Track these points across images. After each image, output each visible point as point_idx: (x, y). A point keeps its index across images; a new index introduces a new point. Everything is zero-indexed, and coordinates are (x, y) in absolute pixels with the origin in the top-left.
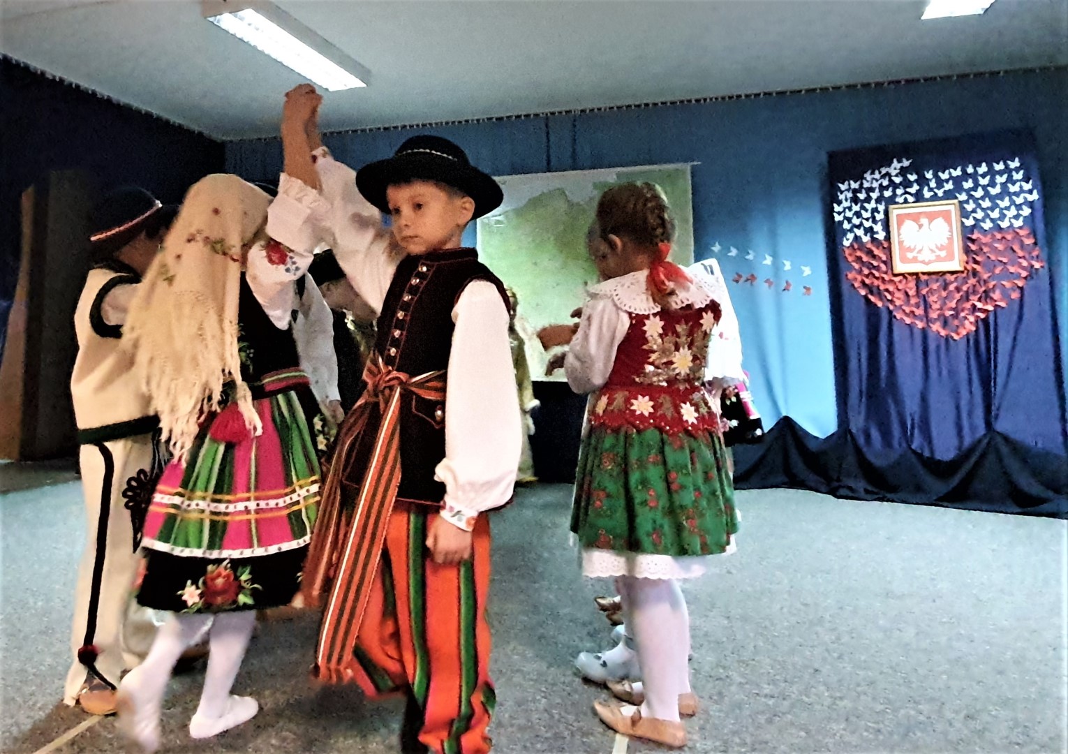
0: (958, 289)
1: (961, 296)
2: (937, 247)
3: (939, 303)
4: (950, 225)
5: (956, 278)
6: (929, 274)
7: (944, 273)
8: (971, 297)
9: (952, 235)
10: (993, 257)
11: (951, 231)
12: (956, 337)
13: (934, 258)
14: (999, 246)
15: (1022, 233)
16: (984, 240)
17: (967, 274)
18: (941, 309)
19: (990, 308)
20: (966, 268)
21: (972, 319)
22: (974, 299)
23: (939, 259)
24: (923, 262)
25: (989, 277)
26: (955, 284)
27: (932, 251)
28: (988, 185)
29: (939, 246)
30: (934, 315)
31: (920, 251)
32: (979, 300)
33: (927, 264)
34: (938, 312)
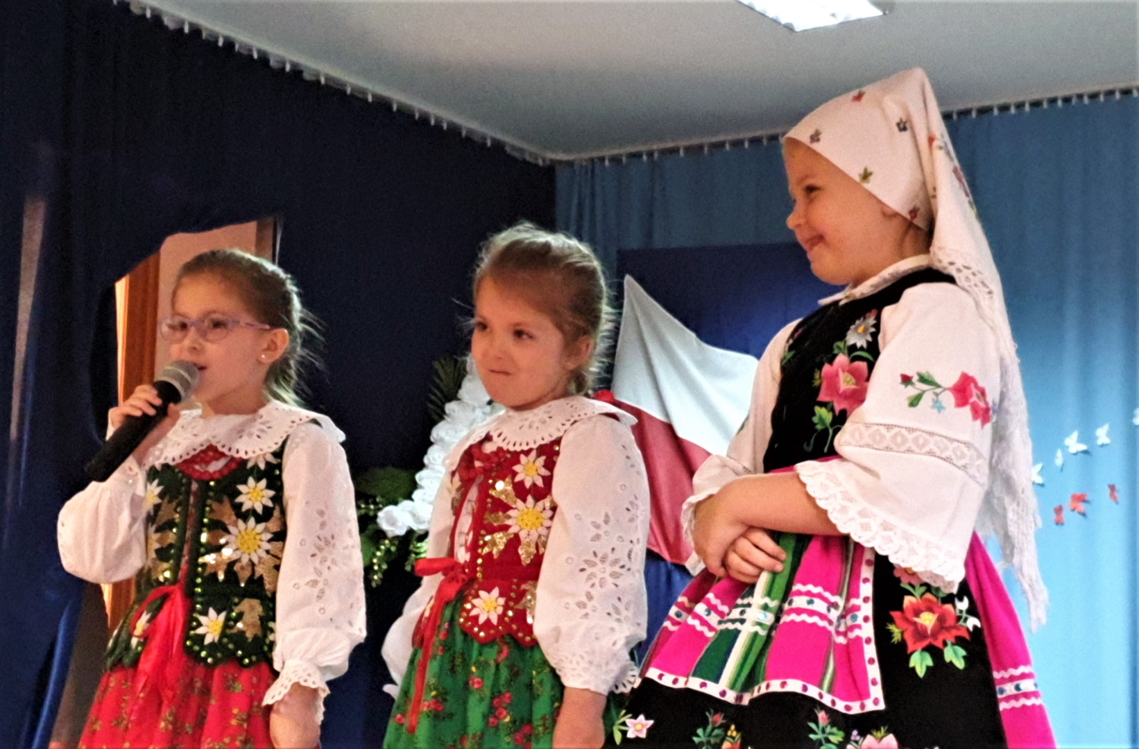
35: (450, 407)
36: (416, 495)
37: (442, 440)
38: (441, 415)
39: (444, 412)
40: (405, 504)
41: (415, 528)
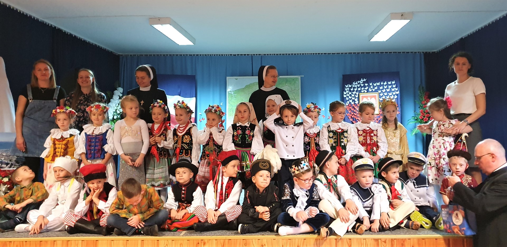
4: (376, 100)
28: (386, 88)
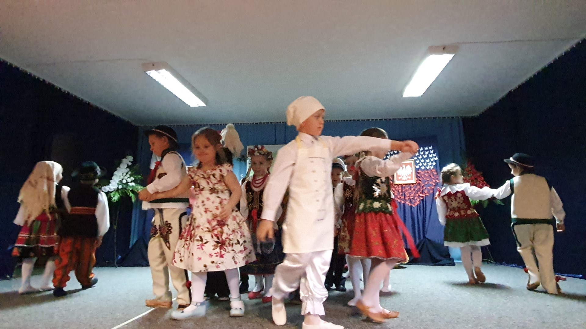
0: (414, 189)
1: (415, 192)
2: (408, 175)
3: (409, 194)
4: (411, 167)
5: (414, 186)
6: (406, 184)
7: (410, 184)
8: (418, 192)
9: (412, 171)
10: (425, 179)
11: (412, 170)
12: (414, 206)
13: (407, 179)
14: (426, 175)
15: (433, 171)
16: (422, 173)
17: (417, 185)
18: (409, 196)
19: (424, 196)
20: (416, 182)
21: (418, 200)
22: (419, 193)
23: (408, 179)
24: (404, 180)
25: (424, 185)
26: (413, 188)
27: (407, 177)
28: (423, 155)
29: (409, 175)
30: (407, 199)
31: (403, 177)
32: (421, 193)
33: (405, 181)
34: (408, 198)
35: (118, 168)
36: (110, 184)
37: (116, 175)
38: (116, 170)
39: (116, 169)
40: (108, 186)
41: (110, 190)
